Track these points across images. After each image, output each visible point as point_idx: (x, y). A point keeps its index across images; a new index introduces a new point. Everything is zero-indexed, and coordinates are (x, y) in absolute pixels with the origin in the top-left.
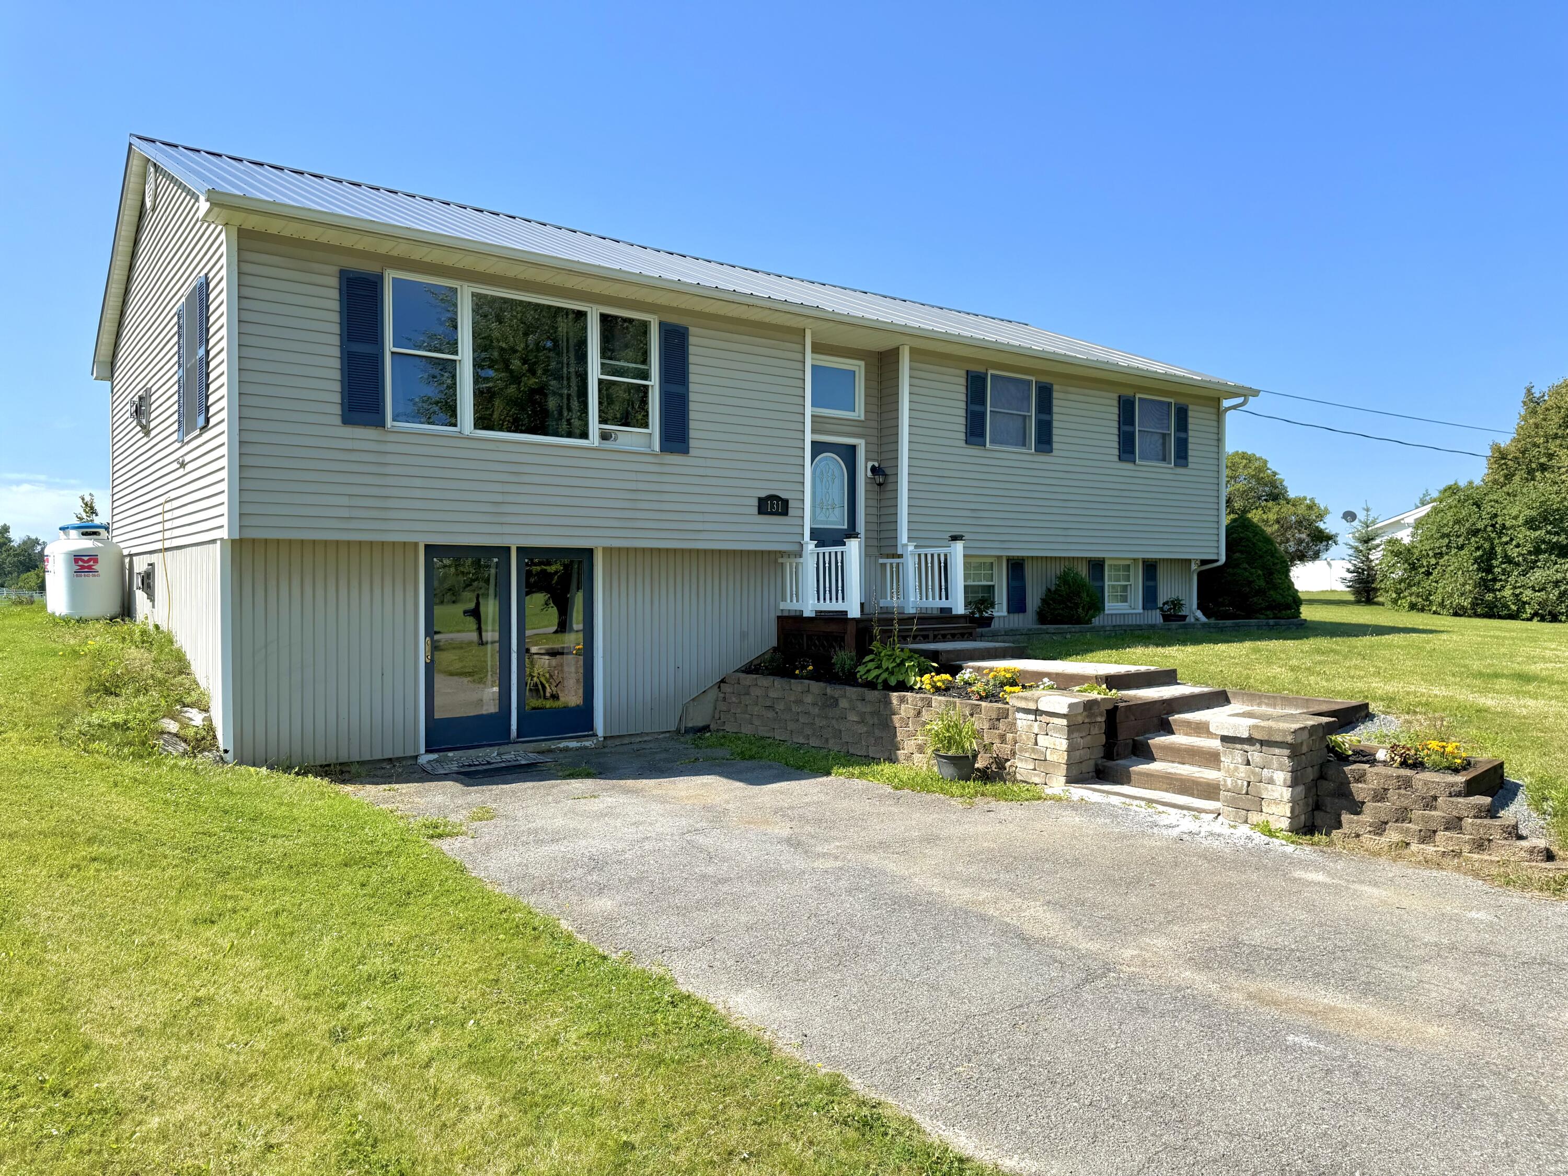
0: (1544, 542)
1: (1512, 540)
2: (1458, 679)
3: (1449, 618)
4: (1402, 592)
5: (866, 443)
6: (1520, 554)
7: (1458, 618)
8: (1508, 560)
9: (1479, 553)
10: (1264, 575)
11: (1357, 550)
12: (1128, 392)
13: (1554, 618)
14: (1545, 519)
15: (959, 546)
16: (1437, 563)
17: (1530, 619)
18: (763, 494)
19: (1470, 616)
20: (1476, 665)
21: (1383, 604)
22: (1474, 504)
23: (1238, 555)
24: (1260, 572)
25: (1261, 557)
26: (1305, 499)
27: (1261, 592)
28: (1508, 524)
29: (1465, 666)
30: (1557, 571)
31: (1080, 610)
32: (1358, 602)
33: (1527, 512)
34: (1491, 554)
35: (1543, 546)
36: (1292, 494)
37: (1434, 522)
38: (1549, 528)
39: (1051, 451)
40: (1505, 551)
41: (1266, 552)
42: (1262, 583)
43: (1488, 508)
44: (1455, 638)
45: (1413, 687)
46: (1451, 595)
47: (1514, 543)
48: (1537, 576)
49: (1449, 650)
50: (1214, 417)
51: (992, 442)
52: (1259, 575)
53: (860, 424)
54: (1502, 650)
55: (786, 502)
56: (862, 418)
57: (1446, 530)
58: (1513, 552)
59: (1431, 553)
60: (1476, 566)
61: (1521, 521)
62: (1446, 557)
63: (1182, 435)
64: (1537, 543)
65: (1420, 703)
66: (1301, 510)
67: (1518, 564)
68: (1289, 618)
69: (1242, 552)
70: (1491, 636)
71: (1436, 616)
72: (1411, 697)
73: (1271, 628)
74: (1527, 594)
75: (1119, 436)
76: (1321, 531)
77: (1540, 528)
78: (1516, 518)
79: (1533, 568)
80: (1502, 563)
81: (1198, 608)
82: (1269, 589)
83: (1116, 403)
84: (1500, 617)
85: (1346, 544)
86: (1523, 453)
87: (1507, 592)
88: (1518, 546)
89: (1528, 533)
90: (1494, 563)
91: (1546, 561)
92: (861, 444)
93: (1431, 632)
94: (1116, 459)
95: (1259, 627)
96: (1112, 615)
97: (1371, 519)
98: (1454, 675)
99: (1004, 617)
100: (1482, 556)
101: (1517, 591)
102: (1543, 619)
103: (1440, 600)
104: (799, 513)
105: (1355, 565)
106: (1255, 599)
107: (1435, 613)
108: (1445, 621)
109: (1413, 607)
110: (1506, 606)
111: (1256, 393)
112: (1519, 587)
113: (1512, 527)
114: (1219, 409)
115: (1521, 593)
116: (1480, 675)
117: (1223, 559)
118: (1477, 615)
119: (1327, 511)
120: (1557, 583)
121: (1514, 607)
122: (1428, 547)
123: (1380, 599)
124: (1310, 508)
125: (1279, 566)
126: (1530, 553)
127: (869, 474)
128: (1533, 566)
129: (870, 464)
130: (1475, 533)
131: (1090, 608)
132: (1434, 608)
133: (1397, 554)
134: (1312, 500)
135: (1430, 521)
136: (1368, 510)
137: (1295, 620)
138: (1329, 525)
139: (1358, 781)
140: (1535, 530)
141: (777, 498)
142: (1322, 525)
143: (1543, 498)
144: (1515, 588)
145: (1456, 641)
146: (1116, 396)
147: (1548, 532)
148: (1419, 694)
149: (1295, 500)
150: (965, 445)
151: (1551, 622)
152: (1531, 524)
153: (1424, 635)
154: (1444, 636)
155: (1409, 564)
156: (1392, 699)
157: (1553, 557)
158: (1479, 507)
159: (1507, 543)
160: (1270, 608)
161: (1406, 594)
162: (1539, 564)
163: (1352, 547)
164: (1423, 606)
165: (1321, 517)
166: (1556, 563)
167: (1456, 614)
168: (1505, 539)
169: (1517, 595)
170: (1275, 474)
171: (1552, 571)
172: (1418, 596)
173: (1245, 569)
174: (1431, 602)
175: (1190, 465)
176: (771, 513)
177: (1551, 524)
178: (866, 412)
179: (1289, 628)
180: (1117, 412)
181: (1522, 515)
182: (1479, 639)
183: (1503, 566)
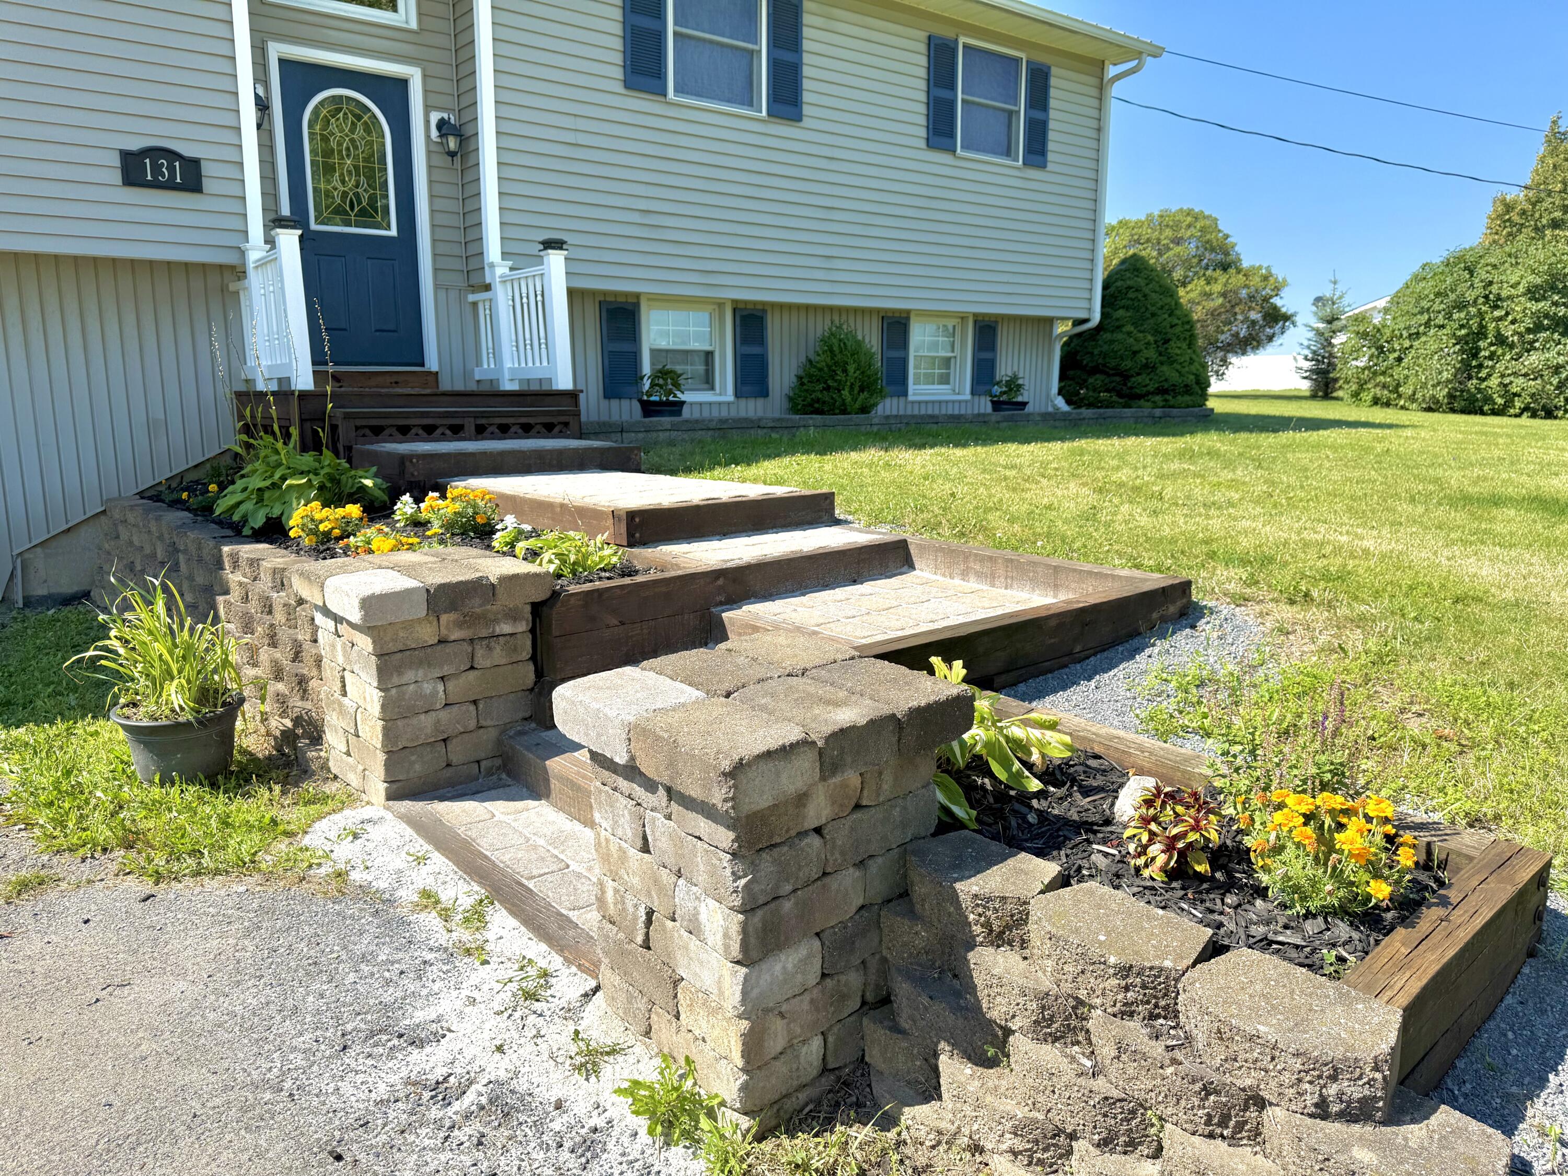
0: (1546, 316)
1: (1507, 314)
2: (1420, 509)
3: (1420, 414)
4: (1366, 383)
5: (425, 76)
6: (1515, 333)
7: (1430, 414)
8: (1501, 340)
9: (1463, 332)
10: (1156, 342)
11: (1319, 333)
12: (947, 32)
13: (1549, 414)
14: (1553, 288)
15: (556, 261)
16: (1411, 347)
17: (1518, 416)
18: (135, 144)
19: (1444, 412)
20: (1455, 479)
21: (1341, 399)
22: (1465, 269)
23: (1121, 313)
24: (1150, 338)
25: (1153, 315)
26: (1260, 268)
27: (1148, 367)
28: (1504, 294)
29: (1436, 481)
30: (1559, 354)
31: (845, 392)
32: (1314, 396)
33: (1531, 278)
34: (1482, 333)
35: (1546, 322)
36: (1245, 264)
37: (1413, 293)
38: (1556, 298)
39: (799, 119)
40: (1498, 330)
41: (1162, 308)
42: (1151, 354)
43: (1482, 274)
44: (1423, 435)
45: (1322, 528)
46: (1424, 385)
47: (1510, 318)
48: (1534, 360)
49: (1412, 453)
50: (1094, 92)
51: (678, 90)
52: (1148, 343)
53: (411, 37)
54: (1497, 453)
55: (193, 166)
56: (414, 25)
57: (1425, 304)
58: (1508, 331)
59: (1405, 334)
60: (1458, 347)
61: (1521, 289)
62: (1423, 339)
63: (1038, 115)
64: (1539, 318)
65: (1326, 576)
66: (1255, 281)
67: (1512, 346)
68: (1188, 407)
69: (1127, 308)
70: (1476, 433)
71: (1403, 412)
72: (1312, 554)
73: (1155, 420)
74: (1518, 384)
75: (928, 104)
76: (1275, 308)
77: (1544, 298)
78: (1515, 286)
79: (1528, 351)
80: (1491, 344)
81: (1059, 394)
82: (1162, 363)
83: (923, 48)
84: (1483, 413)
85: (1306, 326)
86: (1534, 205)
87: (1494, 382)
88: (1513, 322)
89: (1529, 305)
90: (1482, 344)
91: (1547, 341)
92: (415, 76)
93: (1390, 426)
94: (923, 144)
95: (1137, 420)
96: (919, 402)
97: (1338, 294)
98: (1412, 500)
99: (729, 403)
100: (1468, 335)
101: (1507, 381)
102: (1534, 415)
103: (1410, 392)
104: (232, 189)
105: (1314, 352)
106: (1139, 379)
107: (1402, 408)
108: (1416, 417)
109: (1376, 401)
110: (1488, 399)
111: (1157, 52)
112: (1509, 375)
113: (1510, 298)
114: (1102, 79)
115: (1511, 383)
116: (1464, 500)
117: (1096, 317)
118: (1453, 411)
119: (1285, 283)
120: (1557, 369)
121: (1500, 401)
122: (1402, 326)
123: (1340, 393)
124: (1265, 278)
125: (1178, 330)
126: (1529, 330)
127: (434, 133)
128: (1530, 348)
129: (435, 117)
130: (1461, 305)
131: (862, 390)
132: (1402, 403)
133: (1364, 335)
134: (1268, 268)
135: (1408, 291)
136: (1335, 283)
137: (1196, 410)
138: (1284, 302)
139: (998, 939)
140: (1537, 300)
141: (172, 155)
142: (1277, 301)
143: (1553, 259)
144: (1503, 376)
145: (1424, 440)
146: (923, 35)
147: (1555, 304)
148: (1328, 549)
149: (1248, 270)
150: (623, 91)
151: (1545, 418)
152: (1533, 293)
153: (1379, 431)
154: (1409, 432)
155: (1377, 349)
156: (1267, 561)
157: (1556, 336)
158: (1471, 273)
159: (1500, 319)
160: (1162, 391)
161: (1369, 386)
162: (1537, 345)
163: (1313, 329)
164: (1389, 400)
165: (1277, 290)
166: (1559, 343)
167: (1429, 410)
168: (1497, 313)
169: (1506, 386)
170: (1227, 236)
171: (1553, 353)
172: (1384, 386)
173: (1129, 334)
174: (1400, 396)
175: (1050, 167)
176: (155, 185)
177: (1558, 293)
178: (420, 14)
179: (1185, 422)
180: (926, 64)
181: (1524, 281)
182: (1460, 436)
183: (1492, 348)
